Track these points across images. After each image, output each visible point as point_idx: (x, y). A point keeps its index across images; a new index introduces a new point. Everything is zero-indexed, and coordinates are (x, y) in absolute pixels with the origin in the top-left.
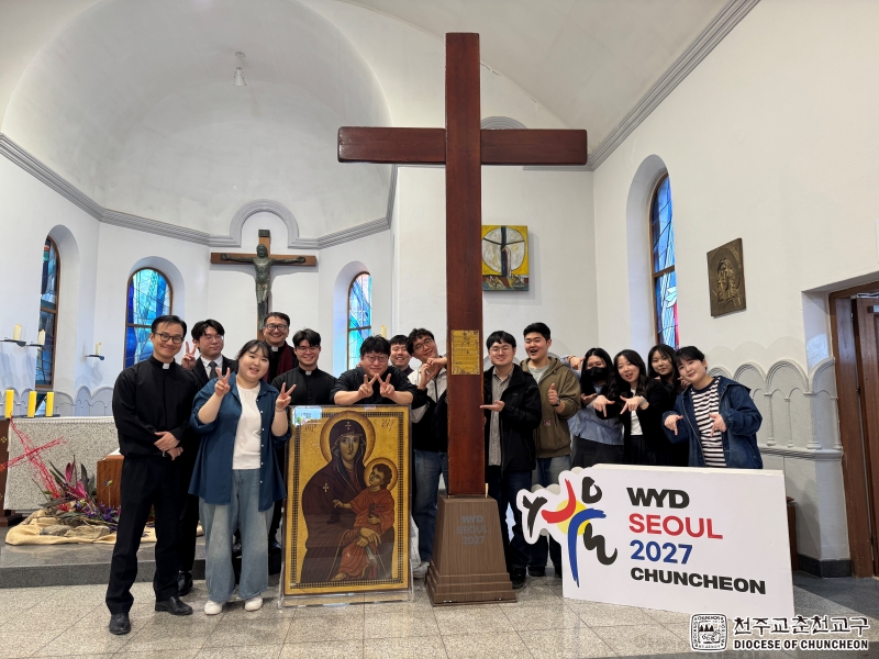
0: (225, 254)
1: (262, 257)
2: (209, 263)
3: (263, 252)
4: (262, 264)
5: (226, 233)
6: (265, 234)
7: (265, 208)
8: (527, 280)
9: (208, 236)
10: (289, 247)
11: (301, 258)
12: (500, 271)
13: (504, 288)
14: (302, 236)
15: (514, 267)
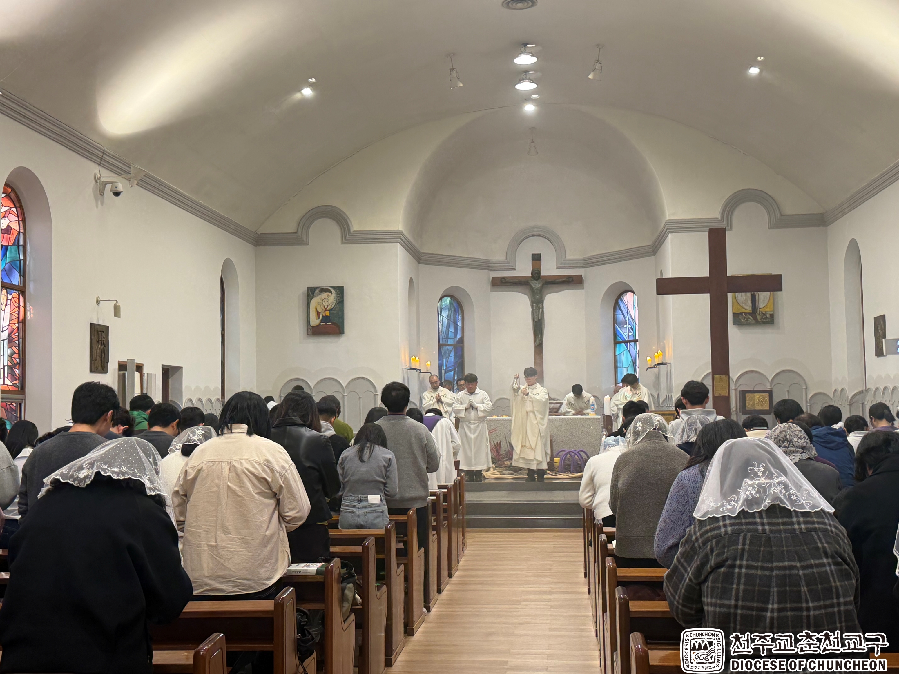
0: (504, 278)
1: (537, 280)
2: (489, 287)
3: (536, 275)
4: (537, 285)
5: (502, 258)
6: (536, 258)
7: (535, 233)
8: (772, 316)
9: (488, 262)
10: (558, 268)
11: (569, 277)
12: (751, 309)
13: (754, 322)
14: (569, 257)
15: (761, 306)
